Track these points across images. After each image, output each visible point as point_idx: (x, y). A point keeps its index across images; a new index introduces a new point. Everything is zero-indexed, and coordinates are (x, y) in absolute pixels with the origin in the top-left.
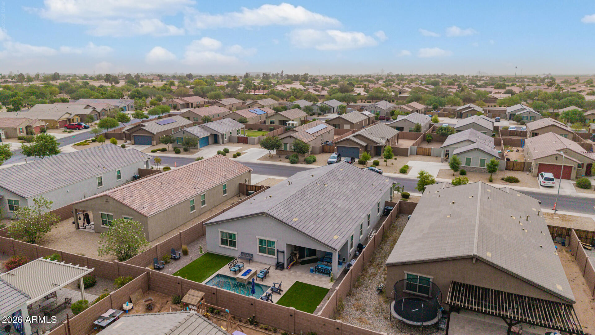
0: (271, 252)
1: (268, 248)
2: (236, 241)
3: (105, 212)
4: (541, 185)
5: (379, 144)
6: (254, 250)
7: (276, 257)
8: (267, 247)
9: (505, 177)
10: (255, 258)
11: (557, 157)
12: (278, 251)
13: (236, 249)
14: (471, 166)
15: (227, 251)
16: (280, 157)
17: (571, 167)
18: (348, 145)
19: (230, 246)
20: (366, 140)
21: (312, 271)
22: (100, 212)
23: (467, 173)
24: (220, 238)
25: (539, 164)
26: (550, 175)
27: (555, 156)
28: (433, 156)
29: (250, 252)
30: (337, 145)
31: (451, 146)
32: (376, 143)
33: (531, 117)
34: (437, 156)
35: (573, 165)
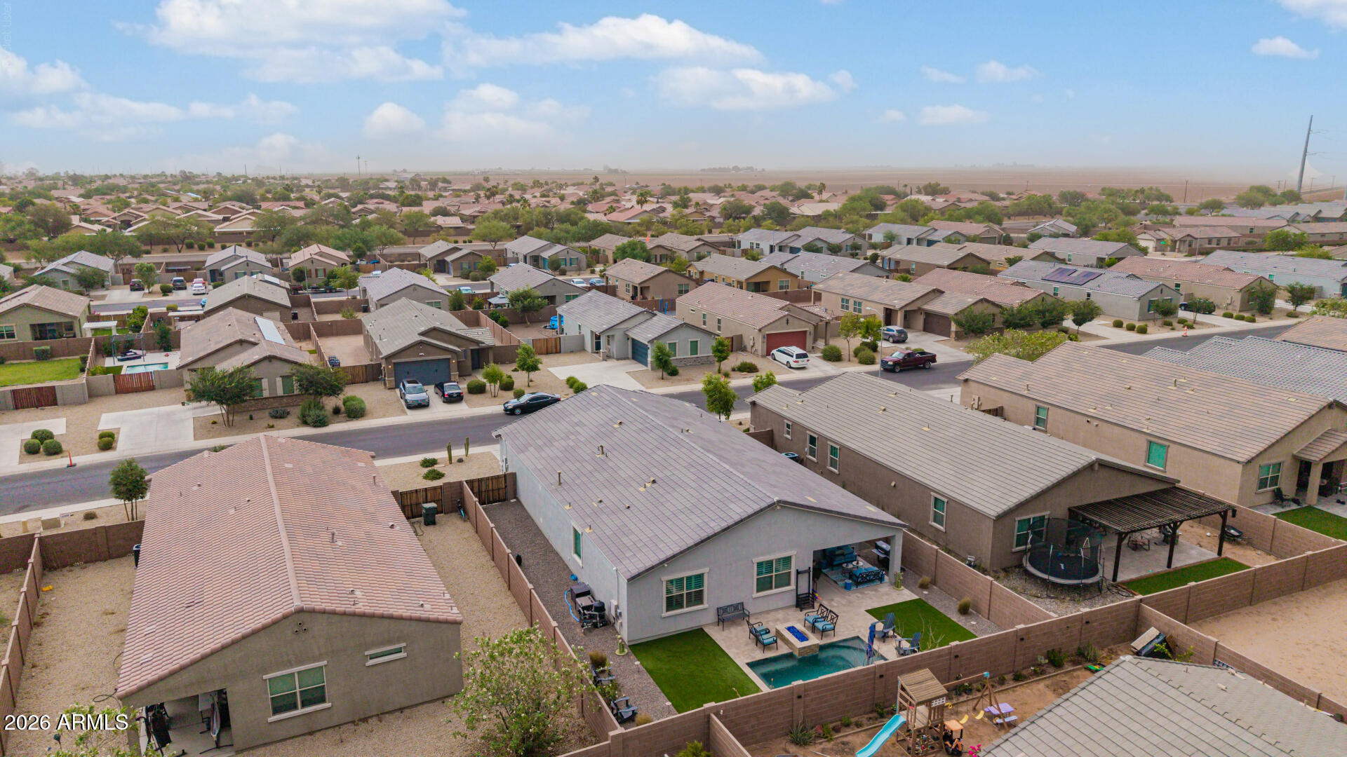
0: (784, 580)
1: (772, 576)
2: (705, 588)
3: (292, 666)
4: (791, 368)
5: (483, 343)
6: (744, 590)
7: (793, 587)
8: (774, 574)
9: (738, 363)
10: (750, 608)
11: (788, 320)
12: (798, 573)
13: (705, 605)
14: (677, 357)
15: (685, 618)
16: (251, 418)
17: (805, 332)
18: (422, 356)
19: (687, 607)
20: (453, 339)
21: (847, 587)
22: (265, 677)
23: (680, 371)
24: (665, 596)
25: (768, 335)
26: (796, 350)
27: (785, 318)
28: (566, 353)
29: (735, 602)
30: (393, 361)
31: (618, 327)
32: (477, 342)
33: (571, 259)
34: (572, 352)
35: (807, 329)
